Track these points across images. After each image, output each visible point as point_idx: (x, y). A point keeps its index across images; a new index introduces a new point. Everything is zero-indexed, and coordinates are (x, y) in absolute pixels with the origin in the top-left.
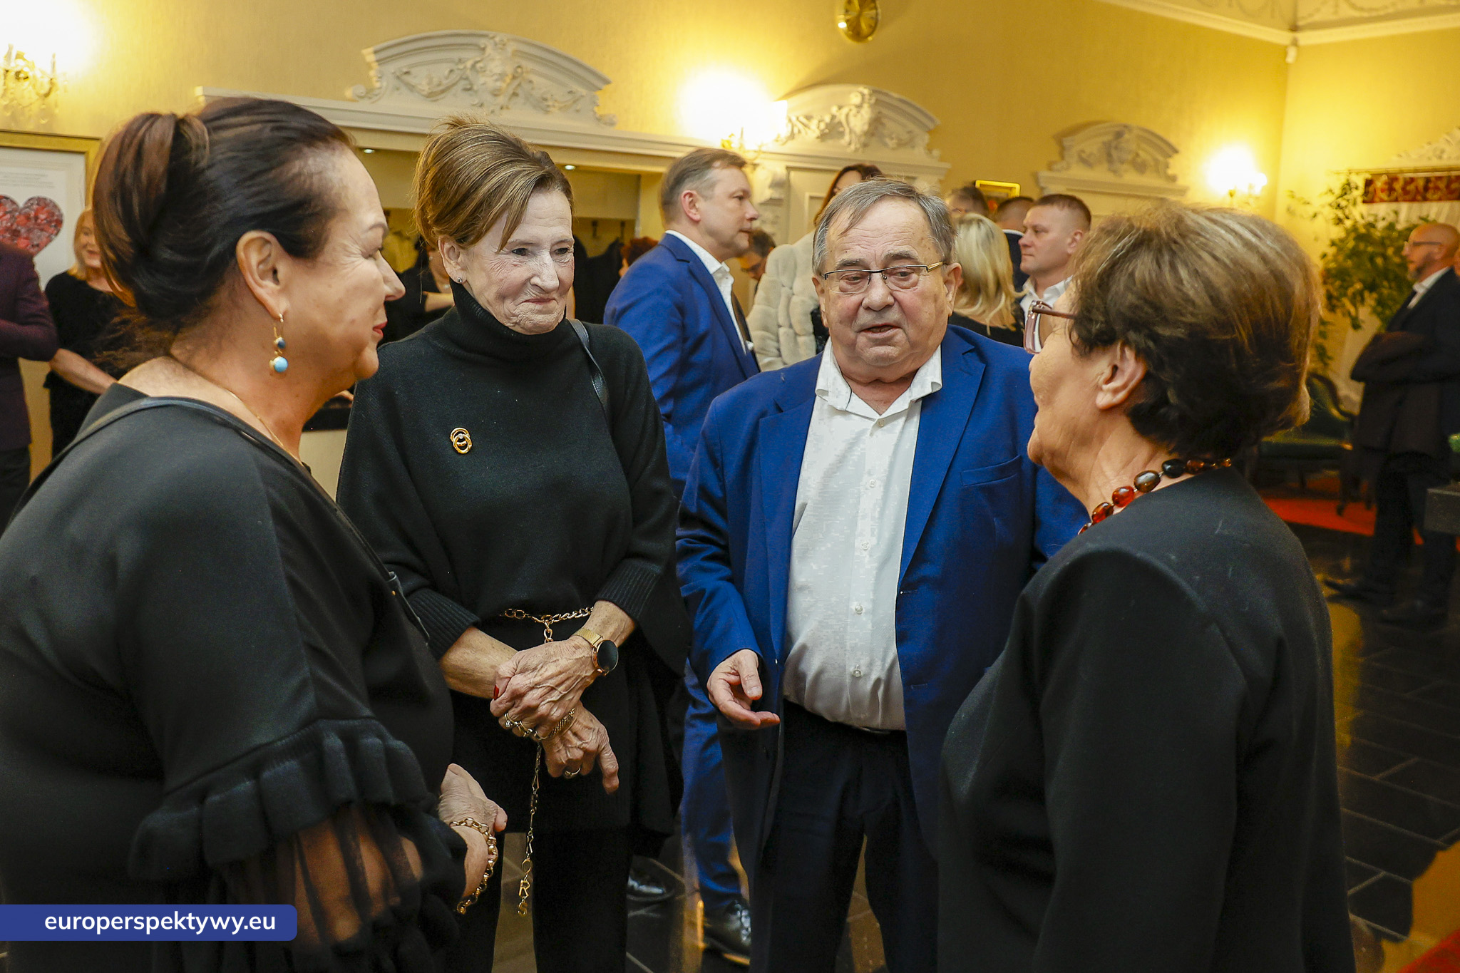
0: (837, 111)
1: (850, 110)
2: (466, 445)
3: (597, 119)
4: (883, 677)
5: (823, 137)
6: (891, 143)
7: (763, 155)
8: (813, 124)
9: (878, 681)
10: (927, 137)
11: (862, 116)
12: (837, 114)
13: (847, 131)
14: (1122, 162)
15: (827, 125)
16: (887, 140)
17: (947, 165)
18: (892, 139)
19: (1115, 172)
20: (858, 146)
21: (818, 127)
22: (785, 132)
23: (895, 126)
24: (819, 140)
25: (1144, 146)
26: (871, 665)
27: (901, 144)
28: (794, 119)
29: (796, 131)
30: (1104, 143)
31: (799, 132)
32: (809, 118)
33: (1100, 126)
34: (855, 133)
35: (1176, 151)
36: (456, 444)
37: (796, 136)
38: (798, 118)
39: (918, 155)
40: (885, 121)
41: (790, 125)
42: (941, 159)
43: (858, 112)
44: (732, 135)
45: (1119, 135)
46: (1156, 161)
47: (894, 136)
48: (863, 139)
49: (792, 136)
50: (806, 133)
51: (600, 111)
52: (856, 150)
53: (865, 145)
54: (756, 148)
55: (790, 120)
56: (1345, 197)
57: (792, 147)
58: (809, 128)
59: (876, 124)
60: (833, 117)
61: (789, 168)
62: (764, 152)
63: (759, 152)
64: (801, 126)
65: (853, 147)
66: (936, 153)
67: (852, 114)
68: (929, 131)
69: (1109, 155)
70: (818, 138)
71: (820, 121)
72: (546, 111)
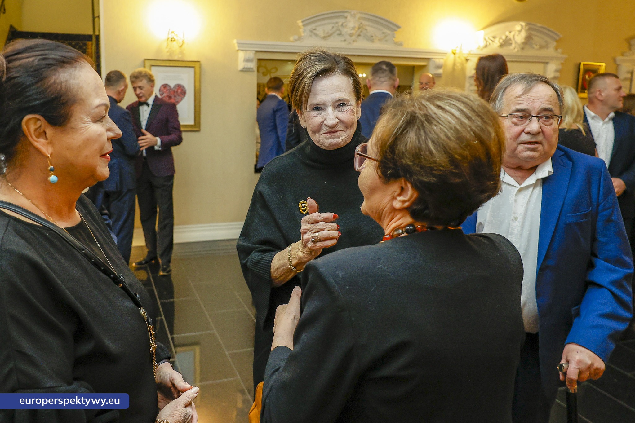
1: (515, 33)
2: (306, 209)
3: (395, 43)
5: (501, 46)
6: (536, 47)
8: (497, 40)
10: (555, 44)
11: (521, 35)
12: (509, 35)
15: (504, 41)
16: (534, 46)
17: (566, 56)
20: (519, 49)
21: (499, 41)
22: (482, 44)
23: (538, 39)
27: (541, 47)
28: (487, 38)
31: (490, 44)
34: (518, 43)
36: (301, 208)
38: (489, 38)
39: (550, 52)
40: (532, 37)
41: (485, 41)
42: (563, 53)
43: (519, 34)
47: (538, 44)
48: (522, 46)
49: (486, 46)
50: (493, 45)
51: (396, 40)
52: (518, 51)
53: (523, 49)
55: (485, 39)
57: (486, 51)
59: (528, 39)
60: (507, 37)
62: (472, 54)
63: (470, 54)
64: (490, 42)
65: (516, 50)
66: (560, 50)
67: (516, 35)
68: (557, 41)
70: (499, 46)
71: (500, 39)
72: (372, 41)
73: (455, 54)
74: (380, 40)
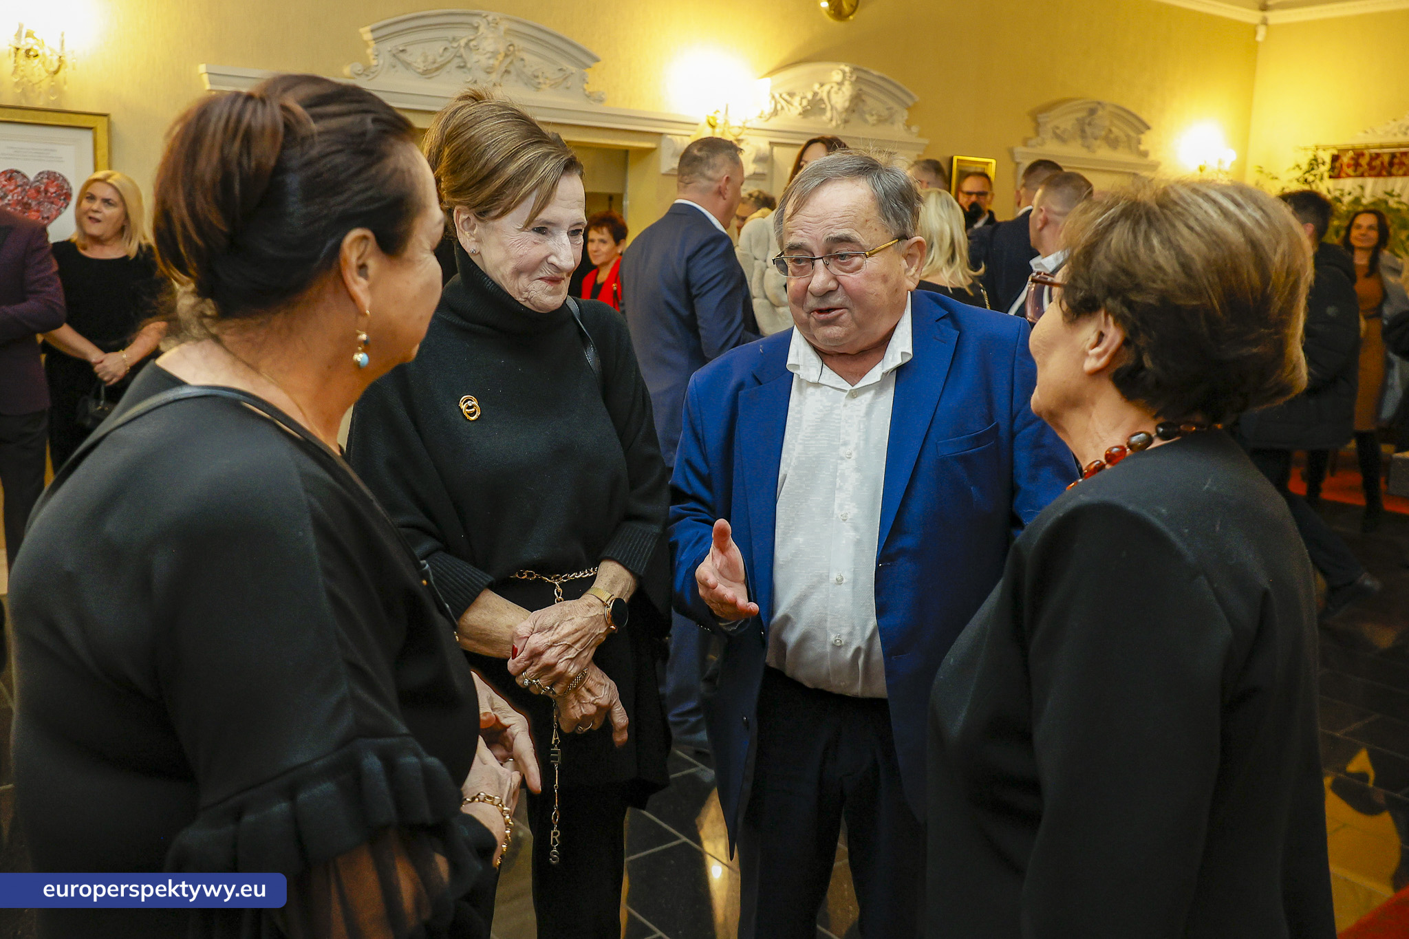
0: (819, 89)
1: (832, 87)
2: (475, 412)
3: (586, 95)
4: (863, 646)
5: (805, 113)
6: (871, 119)
7: (747, 131)
8: (796, 100)
9: (858, 650)
10: (906, 114)
11: (843, 93)
12: (819, 91)
13: (829, 107)
14: (1096, 139)
15: (809, 102)
16: (868, 117)
17: (926, 141)
18: (872, 115)
19: (1088, 147)
20: (839, 122)
21: (801, 104)
22: (768, 108)
23: (873, 103)
24: (801, 116)
25: (1116, 122)
26: (851, 634)
27: (881, 121)
28: (777, 96)
29: (779, 107)
30: (1078, 120)
31: (782, 108)
32: (791, 95)
33: (1076, 103)
34: (836, 109)
35: (1148, 128)
36: (465, 411)
37: (779, 113)
38: (781, 95)
39: (897, 131)
40: (864, 97)
41: (773, 102)
42: (920, 135)
43: (839, 89)
44: (717, 111)
45: (1092, 112)
46: (1128, 136)
47: (874, 113)
48: (844, 116)
49: (775, 112)
50: (789, 110)
51: (589, 88)
52: (838, 126)
53: (846, 122)
54: (740, 124)
55: (773, 97)
56: (1313, 172)
57: (775, 123)
58: (792, 105)
59: (857, 100)
60: (815, 94)
61: (771, 143)
62: (748, 128)
63: (742, 128)
64: (784, 103)
65: (834, 123)
66: (914, 129)
67: (833, 91)
68: (908, 108)
69: (1083, 131)
70: (800, 114)
71: (802, 98)
72: (537, 88)
73: (713, 126)
74: (555, 85)
